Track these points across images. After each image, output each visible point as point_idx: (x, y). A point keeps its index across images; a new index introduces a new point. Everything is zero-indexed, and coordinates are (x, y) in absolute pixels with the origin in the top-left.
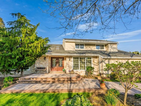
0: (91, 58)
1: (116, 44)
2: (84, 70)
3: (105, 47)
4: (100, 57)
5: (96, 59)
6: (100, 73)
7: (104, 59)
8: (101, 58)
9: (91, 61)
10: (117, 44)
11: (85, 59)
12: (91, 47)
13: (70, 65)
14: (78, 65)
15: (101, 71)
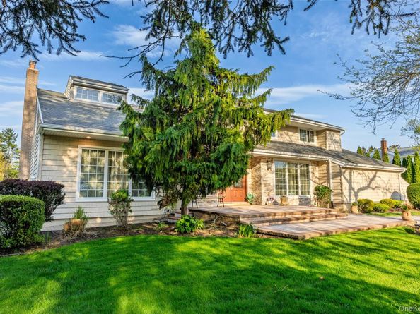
0: (307, 165)
1: (339, 132)
2: (296, 197)
3: (315, 138)
4: (331, 165)
5: (317, 168)
6: (332, 202)
7: (344, 168)
8: (333, 164)
9: (308, 172)
10: (341, 132)
11: (296, 166)
12: (290, 133)
13: (268, 182)
14: (285, 182)
15: (335, 198)
